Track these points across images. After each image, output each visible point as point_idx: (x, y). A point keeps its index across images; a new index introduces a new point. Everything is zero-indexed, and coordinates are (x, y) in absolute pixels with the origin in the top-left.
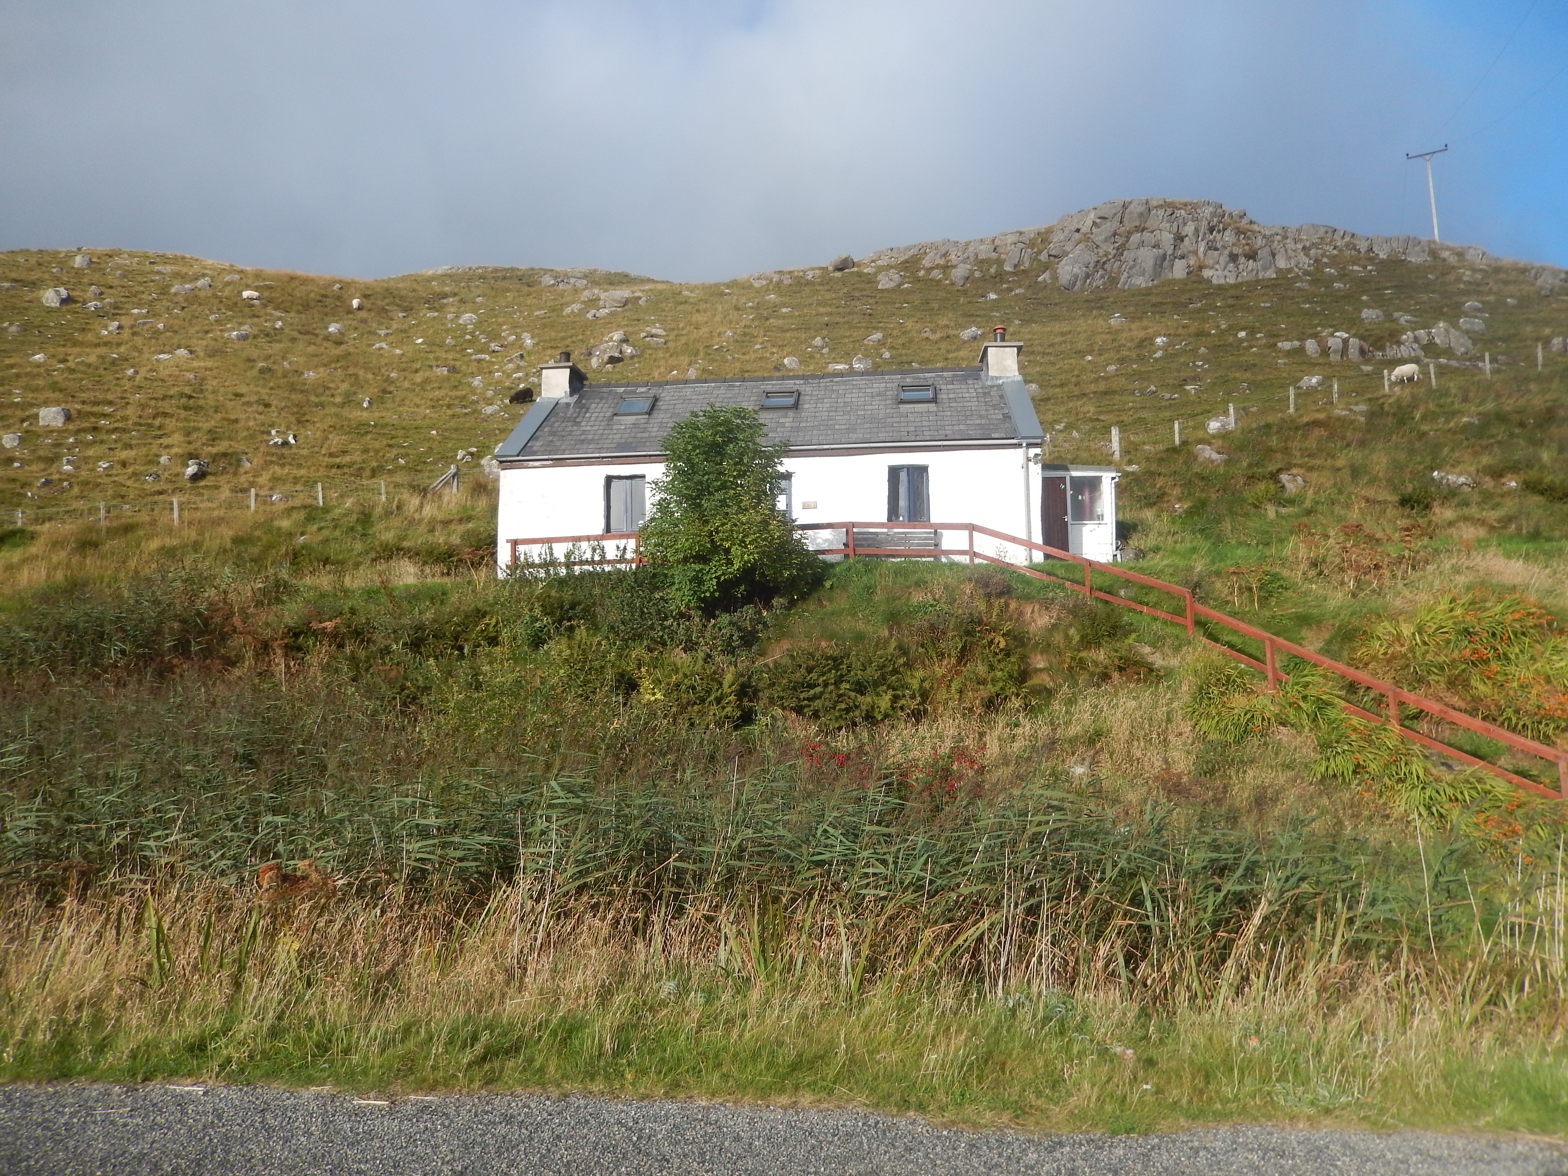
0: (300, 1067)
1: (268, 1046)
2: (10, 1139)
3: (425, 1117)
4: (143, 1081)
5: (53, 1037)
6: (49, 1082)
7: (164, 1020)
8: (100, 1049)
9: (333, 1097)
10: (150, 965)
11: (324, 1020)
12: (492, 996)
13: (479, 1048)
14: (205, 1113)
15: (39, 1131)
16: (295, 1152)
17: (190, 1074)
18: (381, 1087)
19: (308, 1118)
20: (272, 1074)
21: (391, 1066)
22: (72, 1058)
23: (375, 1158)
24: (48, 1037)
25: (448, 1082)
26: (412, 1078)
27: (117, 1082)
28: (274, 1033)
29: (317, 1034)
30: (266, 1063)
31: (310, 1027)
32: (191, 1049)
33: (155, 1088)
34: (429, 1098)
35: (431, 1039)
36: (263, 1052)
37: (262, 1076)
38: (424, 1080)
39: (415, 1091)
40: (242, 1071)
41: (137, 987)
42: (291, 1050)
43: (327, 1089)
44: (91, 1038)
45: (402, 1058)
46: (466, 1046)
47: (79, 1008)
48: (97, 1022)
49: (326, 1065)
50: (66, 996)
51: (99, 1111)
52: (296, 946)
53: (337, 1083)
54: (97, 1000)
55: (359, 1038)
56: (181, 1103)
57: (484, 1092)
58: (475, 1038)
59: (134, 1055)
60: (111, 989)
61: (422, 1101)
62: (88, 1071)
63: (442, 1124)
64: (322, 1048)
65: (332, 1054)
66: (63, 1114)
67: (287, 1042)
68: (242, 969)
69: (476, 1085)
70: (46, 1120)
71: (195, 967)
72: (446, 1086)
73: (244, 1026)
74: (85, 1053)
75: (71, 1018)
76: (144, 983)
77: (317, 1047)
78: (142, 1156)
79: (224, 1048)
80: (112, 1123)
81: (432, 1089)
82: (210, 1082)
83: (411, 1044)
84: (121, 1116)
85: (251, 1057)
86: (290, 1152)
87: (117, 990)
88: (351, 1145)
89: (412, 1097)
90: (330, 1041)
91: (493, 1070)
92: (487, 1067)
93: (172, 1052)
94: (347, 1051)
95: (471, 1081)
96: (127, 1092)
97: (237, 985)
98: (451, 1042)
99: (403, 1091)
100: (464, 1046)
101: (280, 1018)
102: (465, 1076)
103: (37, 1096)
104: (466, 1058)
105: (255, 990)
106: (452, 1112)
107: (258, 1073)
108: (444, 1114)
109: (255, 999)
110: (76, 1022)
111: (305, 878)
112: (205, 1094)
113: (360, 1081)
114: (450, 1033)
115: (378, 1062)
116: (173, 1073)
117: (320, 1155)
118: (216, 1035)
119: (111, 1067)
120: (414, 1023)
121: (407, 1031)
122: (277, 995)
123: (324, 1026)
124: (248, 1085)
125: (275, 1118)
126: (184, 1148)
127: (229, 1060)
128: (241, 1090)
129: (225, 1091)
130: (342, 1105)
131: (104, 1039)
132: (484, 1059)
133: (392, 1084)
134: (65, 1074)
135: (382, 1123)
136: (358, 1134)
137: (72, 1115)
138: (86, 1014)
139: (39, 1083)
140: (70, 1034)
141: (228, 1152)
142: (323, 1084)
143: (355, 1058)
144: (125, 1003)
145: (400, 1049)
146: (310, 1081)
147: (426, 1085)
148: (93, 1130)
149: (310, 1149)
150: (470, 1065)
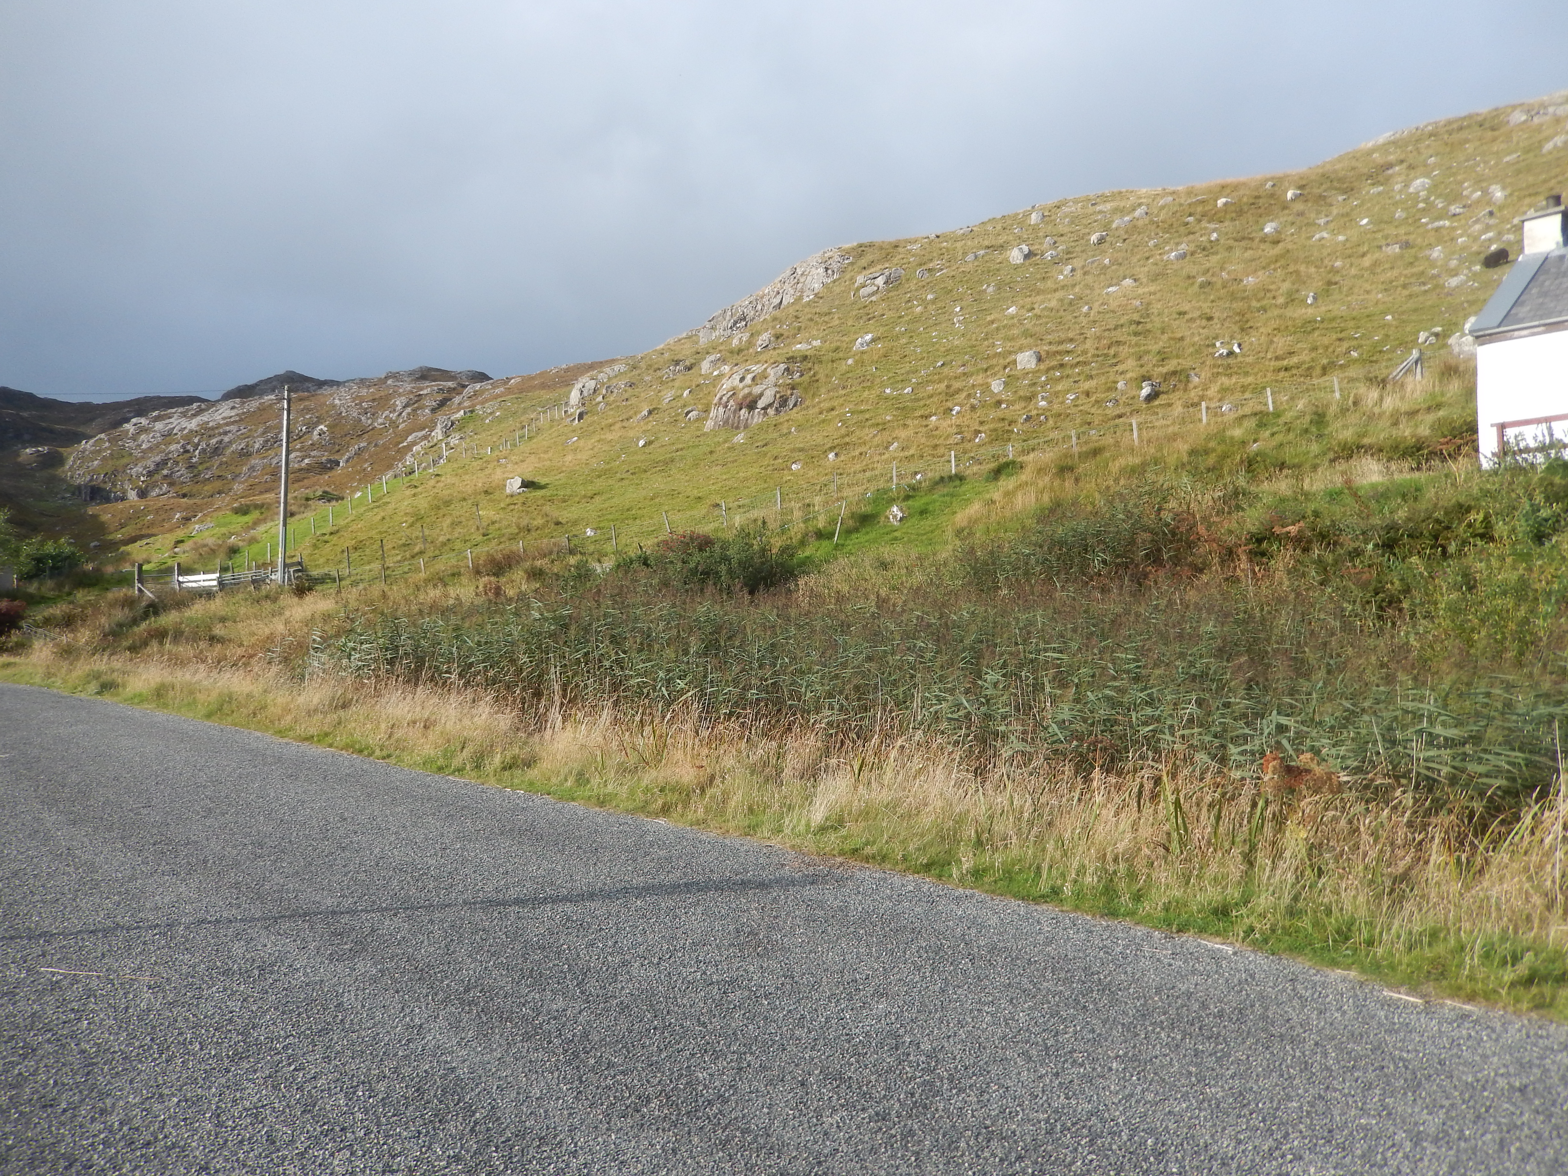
0: (1322, 948)
1: (1287, 923)
2: (1081, 955)
3: (1467, 1025)
4: (1178, 932)
5: (1099, 881)
6: (1102, 917)
7: (1188, 883)
8: (1138, 897)
9: (1361, 984)
10: (1169, 834)
11: (1342, 909)
12: (1529, 918)
13: (1522, 970)
14: (1239, 971)
15: (1102, 953)
16: (1331, 1024)
17: (1218, 934)
18: (1412, 984)
19: (1338, 997)
20: (1295, 949)
21: (1419, 968)
22: (1116, 901)
23: (1416, 1051)
24: (1095, 879)
25: (1489, 996)
26: (1445, 983)
27: (1156, 928)
28: (1292, 912)
29: (1336, 920)
30: (1287, 938)
31: (1329, 912)
32: (1215, 912)
33: (1189, 939)
34: (1468, 1007)
35: (1463, 948)
36: (1283, 928)
37: (1285, 950)
38: (1460, 988)
39: (1452, 997)
40: (1266, 941)
41: (1161, 851)
42: (1310, 930)
43: (1353, 974)
44: (1129, 887)
45: (1432, 961)
46: (1506, 963)
47: (1116, 860)
48: (1132, 876)
49: (1349, 952)
50: (1104, 849)
51: (1146, 948)
52: (1303, 834)
53: (1363, 970)
54: (1130, 857)
55: (1381, 933)
56: (1216, 957)
57: (1534, 1015)
58: (1516, 959)
59: (1167, 909)
60: (1140, 849)
61: (1460, 1008)
62: (1132, 913)
63: (1488, 1035)
64: (1344, 935)
65: (1355, 943)
66: (1118, 945)
67: (1306, 923)
68: (1253, 848)
69: (1525, 1006)
70: (1105, 946)
71: (1209, 842)
72: (1487, 999)
73: (1262, 900)
74: (1125, 899)
75: (1111, 868)
76: (1167, 850)
77: (1338, 933)
78: (1189, 995)
79: (1245, 918)
80: (1158, 960)
81: (1471, 998)
82: (1238, 945)
83: (1440, 949)
84: (1165, 956)
85: (1273, 931)
86: (1326, 1023)
87: (1146, 851)
88: (1389, 1032)
89: (1449, 1002)
90: (1349, 930)
91: (1543, 996)
92: (1534, 990)
93: (1199, 912)
94: (1370, 943)
95: (1517, 1001)
96: (1166, 938)
97: (1251, 864)
98: (1487, 956)
99: (1437, 994)
100: (1504, 963)
101: (1296, 899)
102: (1509, 994)
103: (1095, 926)
104: (1508, 975)
105: (1268, 869)
106: (1498, 1028)
107: (1282, 946)
108: (1488, 1027)
109: (1269, 878)
110: (1115, 872)
111: (1308, 771)
112: (1235, 954)
113: (1387, 975)
114: (1484, 946)
115: (1405, 960)
116: (1202, 930)
117: (1356, 1033)
118: (1236, 904)
119: (1149, 915)
120: (1441, 930)
121: (1434, 935)
122: (1290, 877)
123: (1342, 915)
124: (1273, 954)
125: (1306, 989)
126: (1225, 996)
127: (1252, 929)
128: (1267, 958)
129: (1253, 956)
130: (1371, 992)
131: (1139, 891)
132: (1529, 981)
133: (1423, 984)
134: (1113, 914)
135: (1419, 1019)
136: (1394, 1024)
137: (1126, 947)
138: (1122, 867)
139: (1094, 915)
140: (1111, 880)
141: (1266, 1009)
142: (1348, 968)
143: (1380, 951)
144: (1153, 863)
145: (1428, 953)
146: (1334, 963)
147: (1463, 993)
148: (1145, 963)
149: (1346, 1026)
150: (1513, 985)
